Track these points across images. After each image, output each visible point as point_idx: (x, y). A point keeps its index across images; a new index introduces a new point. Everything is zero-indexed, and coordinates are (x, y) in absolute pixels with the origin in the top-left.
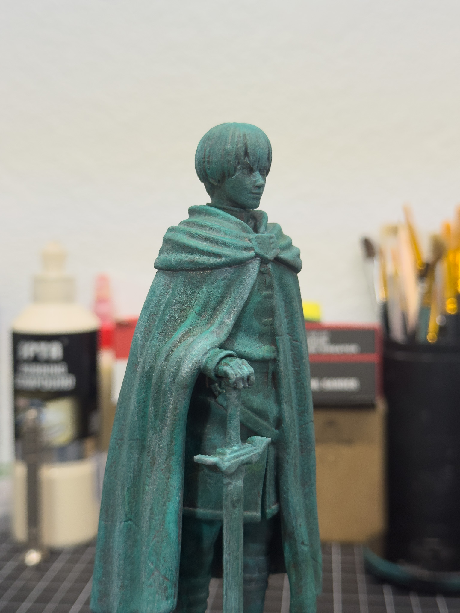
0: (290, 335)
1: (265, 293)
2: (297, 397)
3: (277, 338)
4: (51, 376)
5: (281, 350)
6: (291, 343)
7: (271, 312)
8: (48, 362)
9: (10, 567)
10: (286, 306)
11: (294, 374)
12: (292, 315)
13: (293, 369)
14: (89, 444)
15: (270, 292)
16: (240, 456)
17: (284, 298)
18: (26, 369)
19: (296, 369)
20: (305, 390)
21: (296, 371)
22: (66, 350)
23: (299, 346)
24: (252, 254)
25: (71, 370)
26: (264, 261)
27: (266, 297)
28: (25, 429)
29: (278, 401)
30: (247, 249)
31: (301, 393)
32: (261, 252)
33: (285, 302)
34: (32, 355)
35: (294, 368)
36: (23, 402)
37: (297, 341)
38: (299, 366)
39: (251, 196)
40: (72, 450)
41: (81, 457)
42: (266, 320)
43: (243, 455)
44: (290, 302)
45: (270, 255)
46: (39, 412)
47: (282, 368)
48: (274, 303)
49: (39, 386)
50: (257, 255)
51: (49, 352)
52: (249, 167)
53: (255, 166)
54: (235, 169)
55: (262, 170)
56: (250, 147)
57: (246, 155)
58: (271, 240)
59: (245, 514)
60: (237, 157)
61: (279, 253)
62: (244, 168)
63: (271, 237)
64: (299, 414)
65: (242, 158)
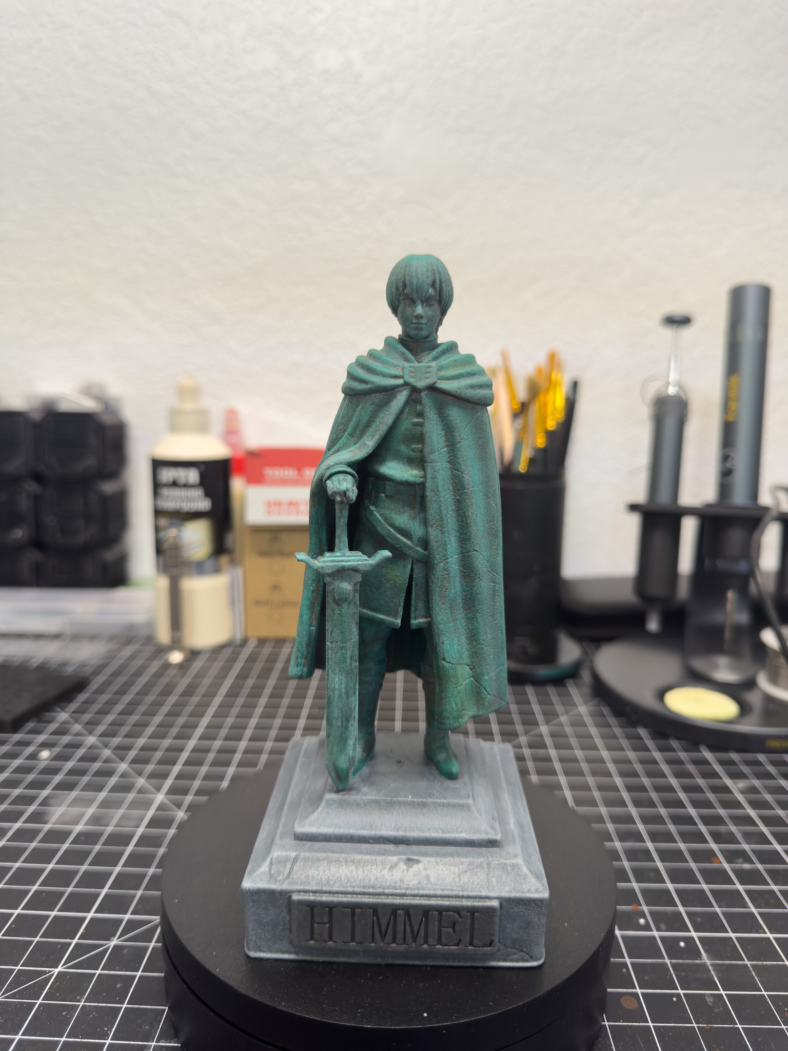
0: (452, 464)
1: (416, 420)
2: (458, 525)
3: (426, 464)
4: (190, 499)
5: (429, 476)
6: (452, 472)
7: (421, 438)
8: (186, 486)
9: (155, 666)
10: (446, 435)
11: (455, 502)
12: (453, 445)
13: (453, 497)
14: (224, 560)
15: (421, 420)
16: (343, 561)
17: (445, 428)
18: (165, 492)
19: (458, 497)
20: (466, 519)
21: (458, 500)
22: (202, 476)
23: (461, 476)
24: (400, 382)
25: (207, 494)
26: (414, 390)
27: (415, 424)
28: (165, 546)
29: (425, 523)
30: (396, 377)
31: (463, 522)
32: (411, 381)
33: (446, 432)
34: (171, 480)
35: (455, 496)
36: (163, 522)
37: (458, 471)
38: (460, 495)
39: (413, 326)
40: (209, 565)
41: (217, 570)
42: (414, 446)
43: (348, 562)
44: (452, 432)
45: (421, 384)
46: (179, 530)
48: (424, 431)
49: (178, 508)
50: (406, 384)
51: (187, 477)
52: (409, 298)
53: (415, 296)
54: (399, 300)
55: (427, 301)
56: (407, 278)
57: (405, 286)
58: (428, 370)
59: (382, 617)
60: (397, 289)
61: (435, 383)
62: (405, 299)
63: (430, 367)
64: (461, 542)
65: (401, 289)
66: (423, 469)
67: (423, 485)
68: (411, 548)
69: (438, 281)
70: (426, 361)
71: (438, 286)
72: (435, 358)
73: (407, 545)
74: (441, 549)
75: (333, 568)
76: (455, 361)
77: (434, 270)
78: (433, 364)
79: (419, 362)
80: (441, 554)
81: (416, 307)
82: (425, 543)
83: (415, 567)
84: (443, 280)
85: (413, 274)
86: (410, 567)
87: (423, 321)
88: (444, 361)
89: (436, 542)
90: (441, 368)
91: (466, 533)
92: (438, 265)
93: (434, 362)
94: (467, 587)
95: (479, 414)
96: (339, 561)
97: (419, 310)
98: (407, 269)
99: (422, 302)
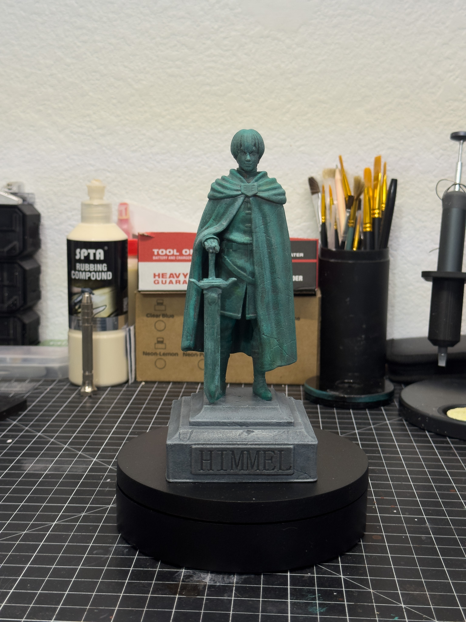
0: (266, 234)
1: (247, 212)
2: (270, 265)
3: (253, 234)
5: (254, 240)
6: (266, 238)
7: (250, 221)
10: (263, 219)
12: (266, 224)
15: (249, 212)
16: (213, 282)
17: (262, 215)
19: (269, 251)
20: (274, 262)
21: (269, 252)
23: (270, 240)
24: (239, 193)
26: (247, 196)
27: (247, 214)
29: (253, 264)
30: (237, 190)
31: (272, 263)
32: (245, 192)
37: (269, 237)
39: (245, 165)
42: (247, 225)
43: (215, 283)
44: (265, 218)
45: (250, 194)
47: (254, 249)
48: (252, 217)
50: (242, 194)
52: (243, 152)
53: (246, 151)
54: (238, 153)
55: (251, 153)
56: (242, 142)
57: (241, 146)
58: (253, 187)
59: (231, 314)
60: (237, 147)
61: (257, 193)
62: (241, 152)
63: (254, 185)
64: (271, 274)
65: (239, 147)
66: (252, 236)
67: (251, 244)
68: (246, 277)
69: (257, 144)
70: (252, 182)
71: (257, 146)
72: (257, 181)
73: (244, 276)
74: (261, 277)
75: (208, 286)
76: (266, 182)
77: (255, 138)
78: (255, 184)
79: (248, 183)
80: (261, 280)
81: (247, 156)
82: (253, 274)
83: (248, 287)
84: (259, 143)
85: (245, 141)
86: (245, 287)
87: (251, 163)
88: (261, 182)
89: (259, 274)
90: (259, 186)
91: (274, 269)
92: (257, 135)
93: (256, 183)
94: (274, 297)
95: (279, 208)
96: (211, 282)
97: (248, 158)
98: (242, 138)
99: (250, 153)
